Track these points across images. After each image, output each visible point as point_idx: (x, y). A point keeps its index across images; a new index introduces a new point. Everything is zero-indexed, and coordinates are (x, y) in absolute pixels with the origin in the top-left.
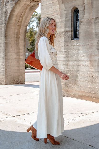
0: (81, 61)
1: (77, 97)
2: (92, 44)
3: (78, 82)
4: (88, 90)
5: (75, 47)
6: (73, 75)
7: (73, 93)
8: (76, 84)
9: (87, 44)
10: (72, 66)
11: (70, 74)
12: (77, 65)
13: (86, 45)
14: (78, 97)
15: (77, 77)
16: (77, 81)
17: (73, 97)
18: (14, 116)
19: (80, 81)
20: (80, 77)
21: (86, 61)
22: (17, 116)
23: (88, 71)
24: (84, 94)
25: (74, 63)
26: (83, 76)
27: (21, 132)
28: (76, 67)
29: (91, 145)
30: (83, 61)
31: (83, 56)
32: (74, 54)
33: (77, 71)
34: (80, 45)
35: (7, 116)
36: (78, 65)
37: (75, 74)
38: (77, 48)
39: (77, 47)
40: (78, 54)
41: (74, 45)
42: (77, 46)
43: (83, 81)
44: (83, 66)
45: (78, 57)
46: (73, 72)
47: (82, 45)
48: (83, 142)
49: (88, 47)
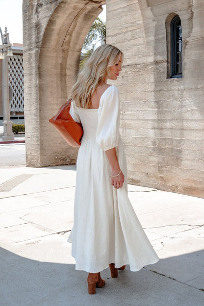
0: (187, 120)
1: (181, 192)
3: (184, 162)
4: (202, 178)
5: (176, 93)
6: (172, 149)
7: (174, 184)
8: (178, 166)
9: (199, 86)
10: (170, 130)
11: (166, 147)
12: (181, 128)
13: (197, 89)
14: (183, 191)
15: (180, 151)
16: (182, 160)
17: (174, 191)
18: (59, 233)
19: (186, 160)
20: (186, 152)
21: (197, 121)
22: (65, 232)
23: (201, 140)
24: (194, 185)
25: (173, 125)
26: (192, 149)
28: (179, 132)
30: (192, 120)
31: (192, 110)
32: (174, 107)
33: (181, 140)
34: (186, 88)
35: (45, 233)
36: (183, 129)
37: (177, 147)
39: (179, 92)
40: (183, 106)
41: (172, 88)
42: (179, 90)
43: (191, 160)
44: (191, 130)
45: (181, 112)
46: (172, 141)
47: (189, 89)
48: (189, 283)
49: (201, 92)
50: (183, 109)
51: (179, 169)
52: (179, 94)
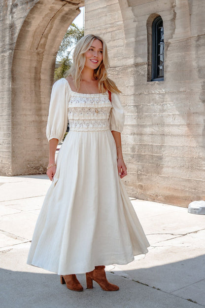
0: (168, 125)
2: (192, 90)
3: (164, 170)
5: (157, 97)
6: (152, 156)
7: (153, 193)
8: (159, 173)
10: (151, 136)
11: (146, 153)
12: (161, 133)
13: (179, 92)
14: (163, 200)
15: (160, 158)
17: (154, 200)
19: (168, 167)
20: (167, 159)
21: (179, 126)
23: (183, 146)
24: (176, 194)
25: (154, 130)
26: (173, 156)
28: (160, 138)
29: (192, 300)
30: (172, 125)
31: (174, 115)
32: (155, 112)
33: (161, 146)
34: (167, 92)
35: (17, 242)
36: (163, 135)
37: (157, 153)
39: (160, 96)
40: (163, 111)
41: (153, 92)
42: (160, 94)
43: (173, 168)
44: (173, 135)
45: (162, 117)
46: (152, 147)
47: (171, 93)
49: (183, 96)
50: (164, 113)
51: (161, 177)
52: (160, 97)
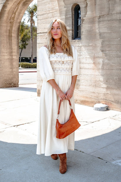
0: (83, 63)
2: (96, 45)
3: (81, 87)
4: (91, 96)
8: (78, 88)
9: (90, 44)
13: (89, 46)
14: (80, 103)
15: (79, 81)
16: (80, 85)
18: (14, 126)
19: (83, 85)
20: (82, 81)
21: (89, 64)
22: (18, 126)
23: (91, 75)
24: (87, 100)
26: (86, 79)
27: (25, 144)
29: (100, 158)
30: (85, 63)
31: (86, 58)
34: (82, 45)
36: (81, 68)
38: (79, 49)
40: (81, 55)
41: (75, 45)
42: (78, 46)
43: (85, 86)
44: (85, 69)
45: (80, 59)
47: (85, 46)
48: (92, 154)
49: (91, 48)
50: (81, 57)
51: (79, 90)
